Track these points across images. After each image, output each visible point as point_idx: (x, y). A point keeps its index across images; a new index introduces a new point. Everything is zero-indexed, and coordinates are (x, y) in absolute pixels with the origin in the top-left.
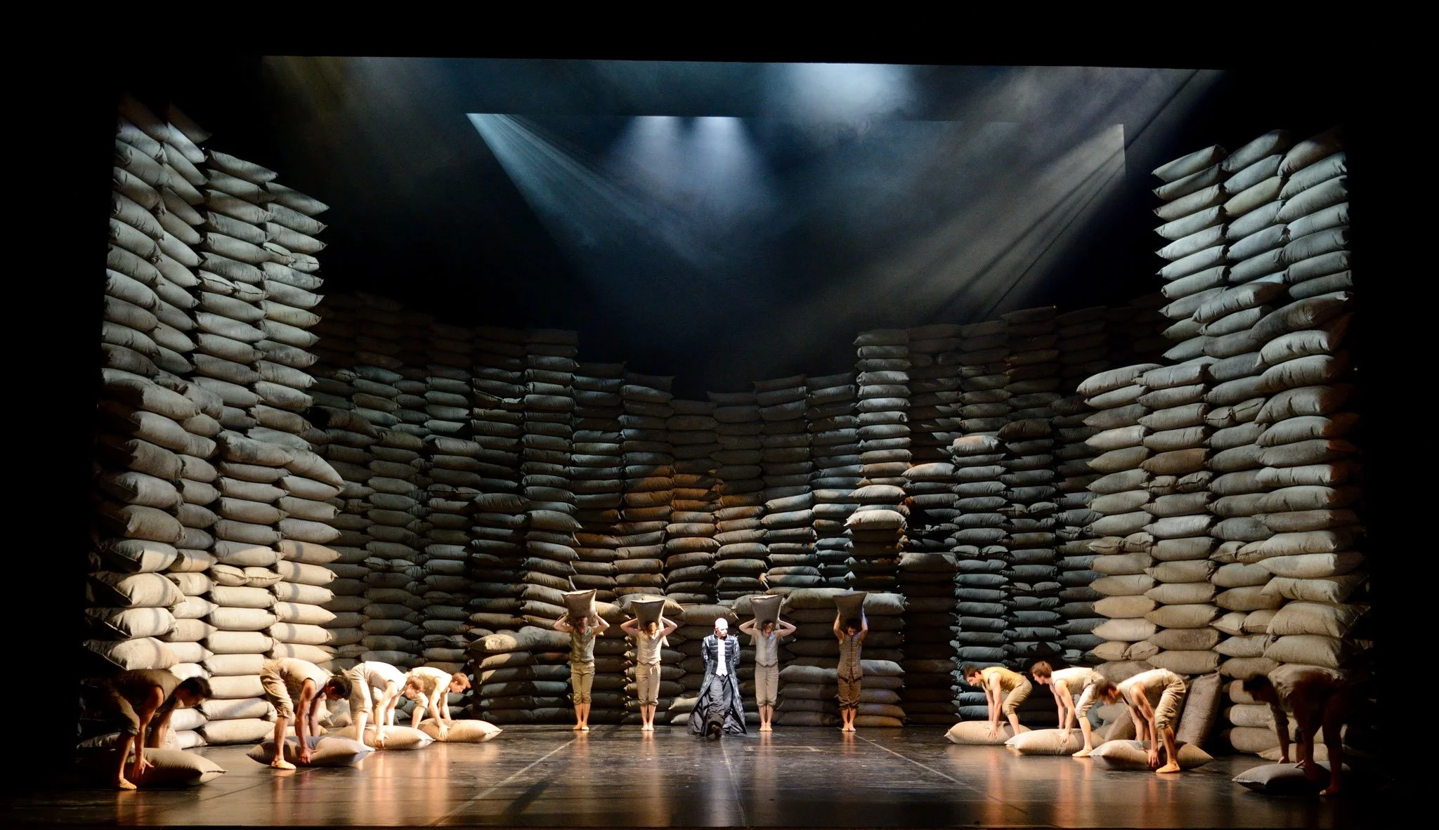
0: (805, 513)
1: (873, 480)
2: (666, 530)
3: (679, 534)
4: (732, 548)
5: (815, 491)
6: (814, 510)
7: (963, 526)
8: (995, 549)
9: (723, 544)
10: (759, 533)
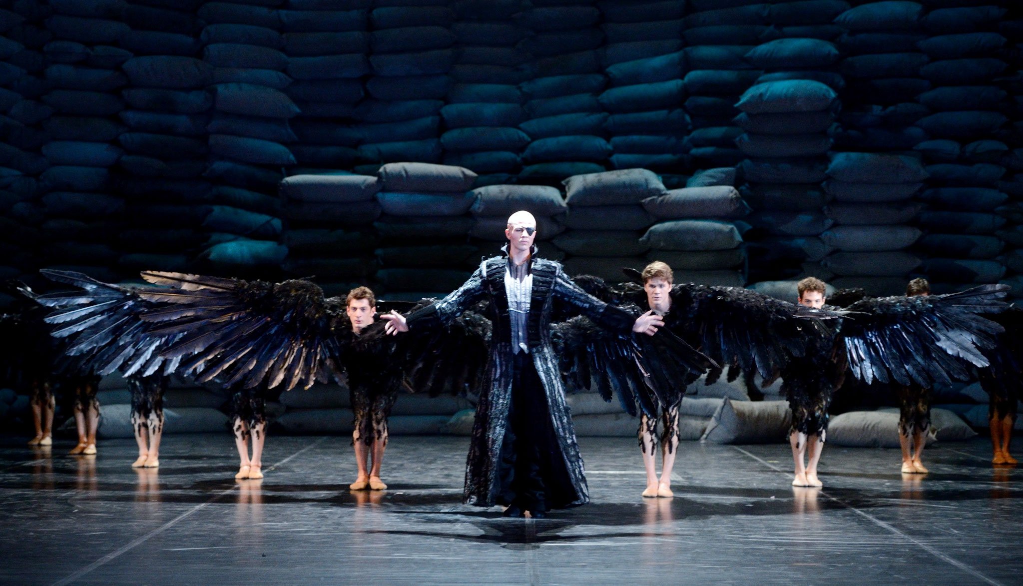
0: (673, 85)
1: (787, 29)
2: (440, 114)
3: (463, 122)
4: (551, 143)
5: (688, 49)
6: (686, 79)
7: (934, 108)
8: (987, 145)
9: (534, 137)
10: (594, 118)
